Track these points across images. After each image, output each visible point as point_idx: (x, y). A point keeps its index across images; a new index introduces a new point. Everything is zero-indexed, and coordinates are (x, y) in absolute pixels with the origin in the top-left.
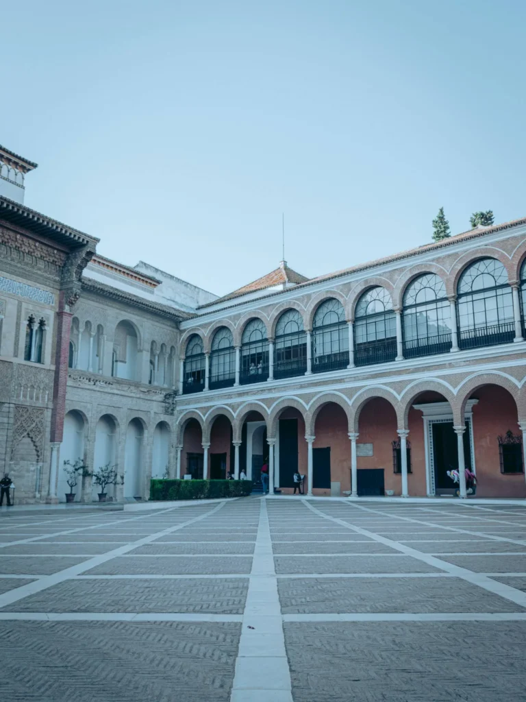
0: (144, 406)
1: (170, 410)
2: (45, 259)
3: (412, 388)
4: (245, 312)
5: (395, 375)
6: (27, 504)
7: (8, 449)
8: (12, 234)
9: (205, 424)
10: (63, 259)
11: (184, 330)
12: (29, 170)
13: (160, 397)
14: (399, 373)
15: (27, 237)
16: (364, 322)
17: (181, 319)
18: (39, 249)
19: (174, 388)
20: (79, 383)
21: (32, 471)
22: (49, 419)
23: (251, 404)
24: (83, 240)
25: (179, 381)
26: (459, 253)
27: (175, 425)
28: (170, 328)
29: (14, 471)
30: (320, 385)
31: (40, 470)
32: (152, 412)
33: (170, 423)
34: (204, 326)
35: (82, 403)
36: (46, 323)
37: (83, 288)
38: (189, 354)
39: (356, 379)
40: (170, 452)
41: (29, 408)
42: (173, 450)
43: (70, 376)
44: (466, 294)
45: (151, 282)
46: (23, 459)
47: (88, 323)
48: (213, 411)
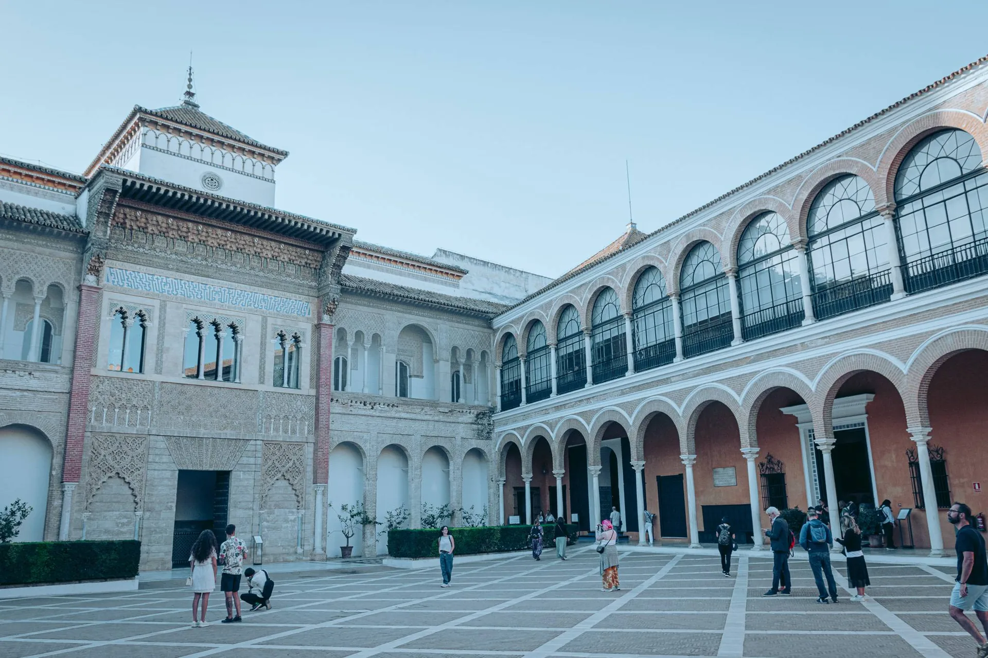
0: (444, 430)
1: (484, 433)
2: (295, 262)
3: (756, 384)
4: (557, 298)
5: (732, 366)
6: (286, 561)
7: (257, 496)
8: (247, 238)
9: (523, 449)
10: (318, 259)
11: (498, 329)
12: (279, 160)
13: (470, 417)
14: (736, 363)
15: (268, 239)
16: (692, 295)
17: (491, 316)
18: (285, 251)
19: (490, 404)
20: (351, 408)
21: (291, 521)
22: (311, 456)
23: (569, 420)
24: (334, 233)
25: (495, 395)
26: (803, 175)
27: (493, 451)
28: (480, 329)
29: (268, 522)
30: (644, 389)
31: (302, 519)
32: (458, 438)
33: (486, 450)
34: (516, 322)
35: (355, 433)
36: (301, 339)
37: (342, 291)
38: (506, 360)
39: (684, 376)
40: (489, 488)
41: (282, 443)
42: (493, 484)
43: (337, 400)
44: (821, 235)
45: (453, 273)
46: (278, 506)
47: (359, 335)
48: (531, 432)
